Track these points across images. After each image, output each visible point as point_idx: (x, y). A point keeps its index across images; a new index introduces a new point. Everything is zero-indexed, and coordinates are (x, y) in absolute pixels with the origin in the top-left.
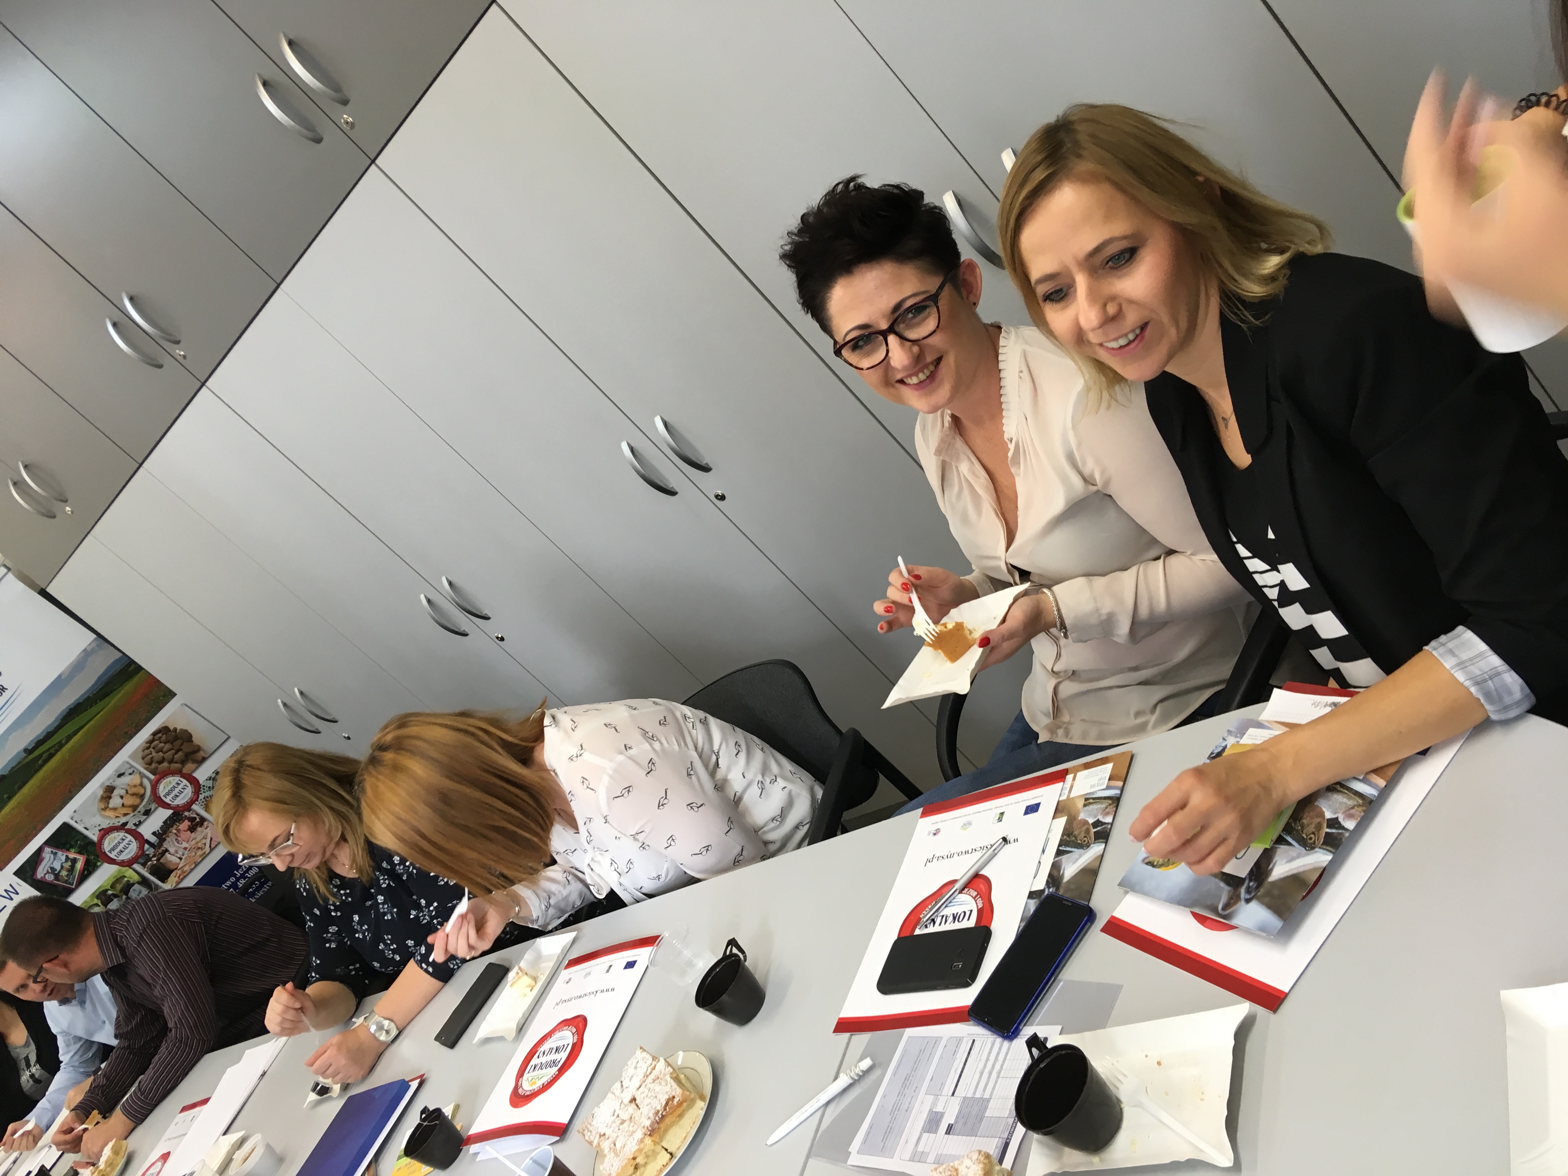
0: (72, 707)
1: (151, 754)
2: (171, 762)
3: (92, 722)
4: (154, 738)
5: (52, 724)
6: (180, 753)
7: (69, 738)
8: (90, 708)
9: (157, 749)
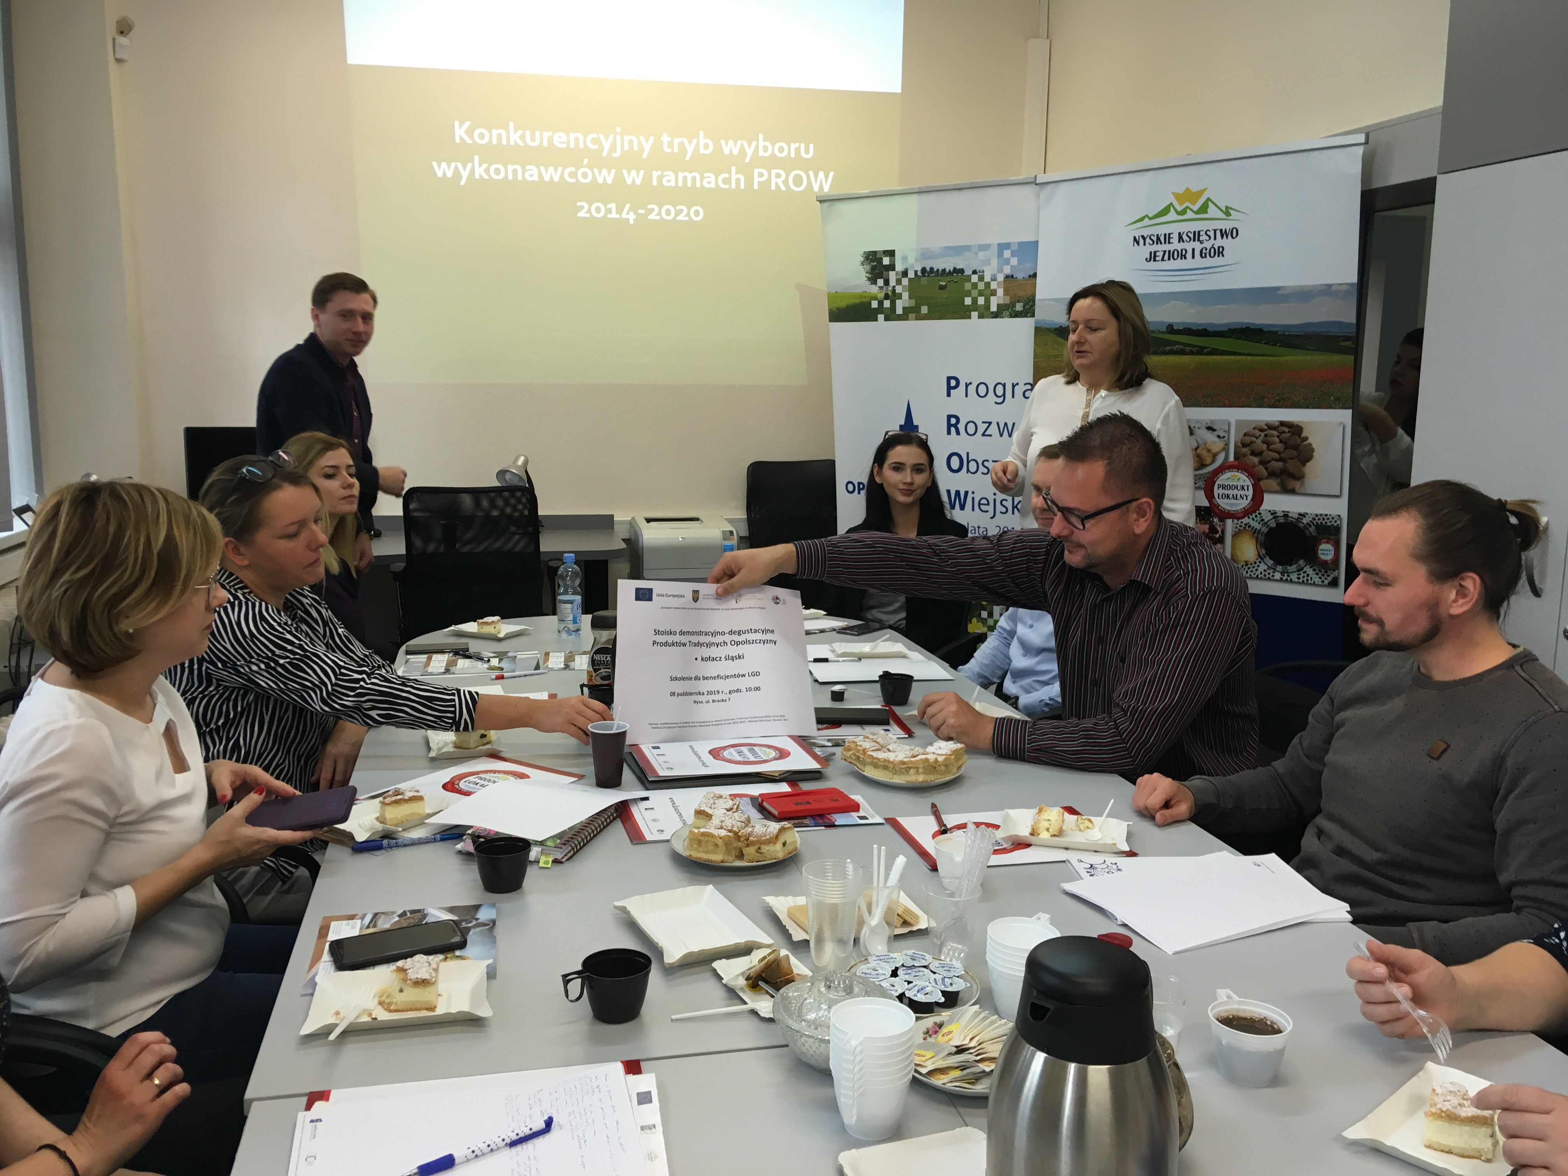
0: (1252, 327)
1: (1257, 438)
2: (1261, 462)
3: (1249, 358)
4: (1278, 426)
5: (1219, 325)
6: (1280, 465)
7: (1214, 352)
8: (1265, 343)
9: (1268, 439)
